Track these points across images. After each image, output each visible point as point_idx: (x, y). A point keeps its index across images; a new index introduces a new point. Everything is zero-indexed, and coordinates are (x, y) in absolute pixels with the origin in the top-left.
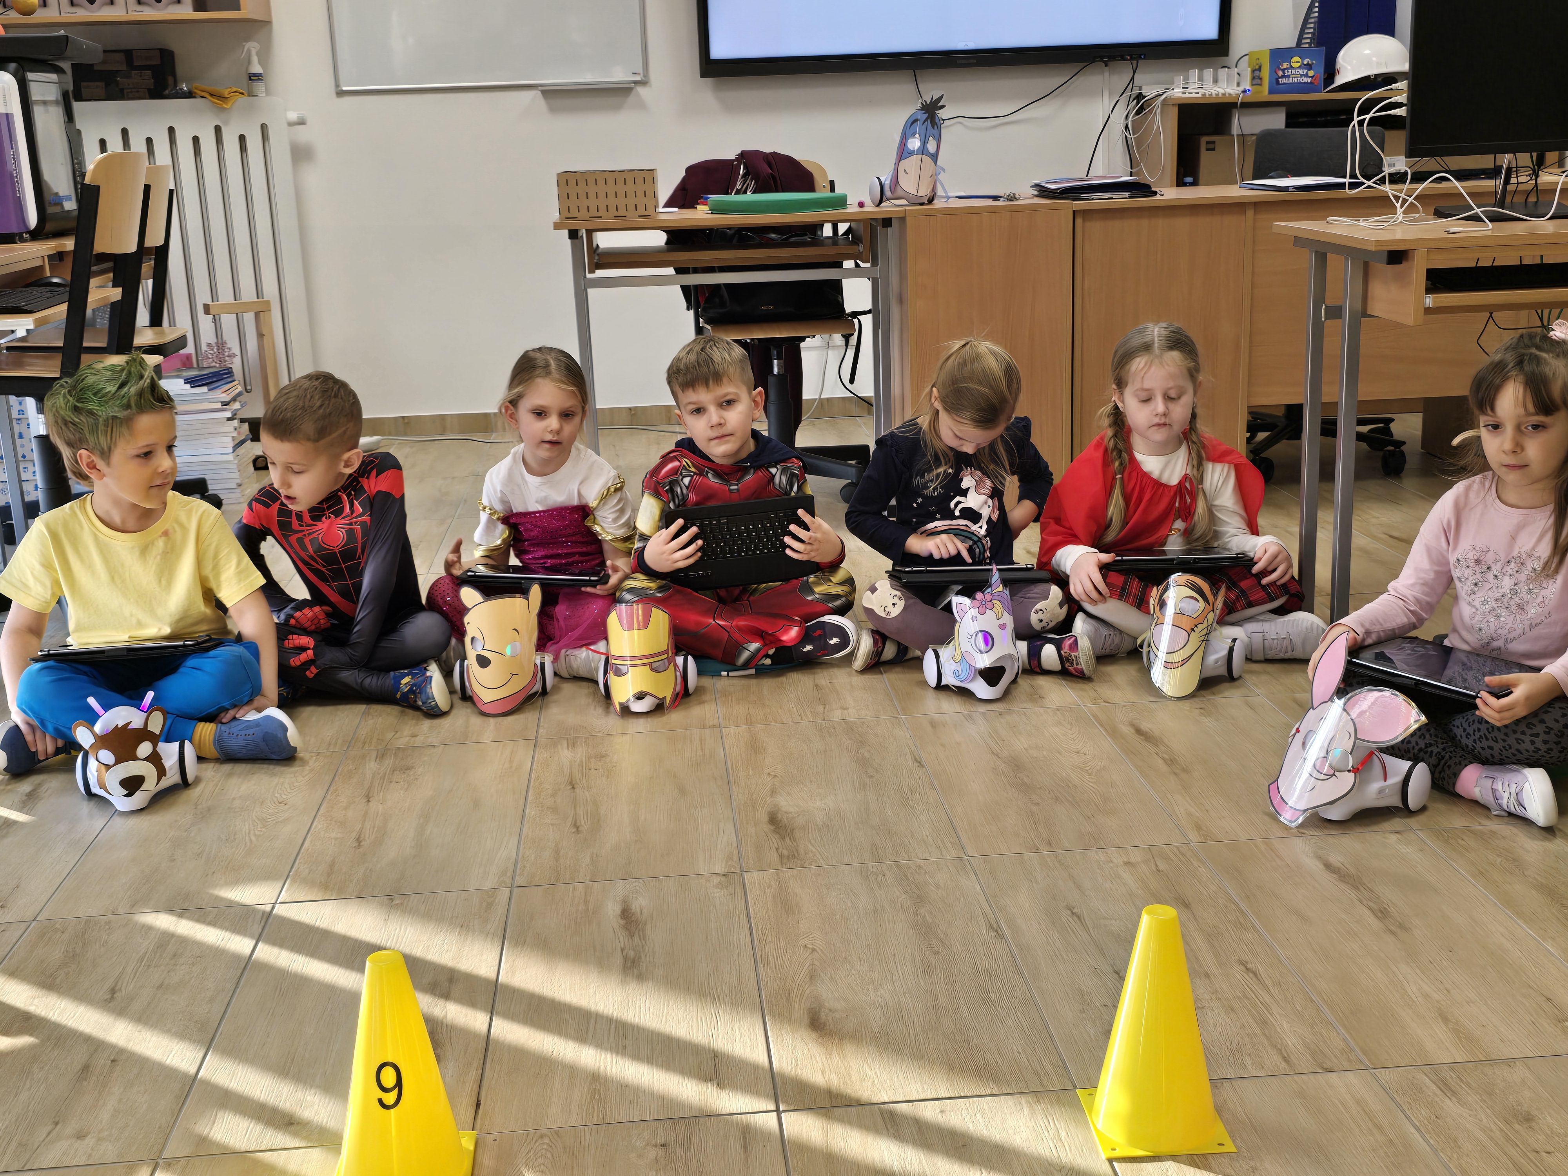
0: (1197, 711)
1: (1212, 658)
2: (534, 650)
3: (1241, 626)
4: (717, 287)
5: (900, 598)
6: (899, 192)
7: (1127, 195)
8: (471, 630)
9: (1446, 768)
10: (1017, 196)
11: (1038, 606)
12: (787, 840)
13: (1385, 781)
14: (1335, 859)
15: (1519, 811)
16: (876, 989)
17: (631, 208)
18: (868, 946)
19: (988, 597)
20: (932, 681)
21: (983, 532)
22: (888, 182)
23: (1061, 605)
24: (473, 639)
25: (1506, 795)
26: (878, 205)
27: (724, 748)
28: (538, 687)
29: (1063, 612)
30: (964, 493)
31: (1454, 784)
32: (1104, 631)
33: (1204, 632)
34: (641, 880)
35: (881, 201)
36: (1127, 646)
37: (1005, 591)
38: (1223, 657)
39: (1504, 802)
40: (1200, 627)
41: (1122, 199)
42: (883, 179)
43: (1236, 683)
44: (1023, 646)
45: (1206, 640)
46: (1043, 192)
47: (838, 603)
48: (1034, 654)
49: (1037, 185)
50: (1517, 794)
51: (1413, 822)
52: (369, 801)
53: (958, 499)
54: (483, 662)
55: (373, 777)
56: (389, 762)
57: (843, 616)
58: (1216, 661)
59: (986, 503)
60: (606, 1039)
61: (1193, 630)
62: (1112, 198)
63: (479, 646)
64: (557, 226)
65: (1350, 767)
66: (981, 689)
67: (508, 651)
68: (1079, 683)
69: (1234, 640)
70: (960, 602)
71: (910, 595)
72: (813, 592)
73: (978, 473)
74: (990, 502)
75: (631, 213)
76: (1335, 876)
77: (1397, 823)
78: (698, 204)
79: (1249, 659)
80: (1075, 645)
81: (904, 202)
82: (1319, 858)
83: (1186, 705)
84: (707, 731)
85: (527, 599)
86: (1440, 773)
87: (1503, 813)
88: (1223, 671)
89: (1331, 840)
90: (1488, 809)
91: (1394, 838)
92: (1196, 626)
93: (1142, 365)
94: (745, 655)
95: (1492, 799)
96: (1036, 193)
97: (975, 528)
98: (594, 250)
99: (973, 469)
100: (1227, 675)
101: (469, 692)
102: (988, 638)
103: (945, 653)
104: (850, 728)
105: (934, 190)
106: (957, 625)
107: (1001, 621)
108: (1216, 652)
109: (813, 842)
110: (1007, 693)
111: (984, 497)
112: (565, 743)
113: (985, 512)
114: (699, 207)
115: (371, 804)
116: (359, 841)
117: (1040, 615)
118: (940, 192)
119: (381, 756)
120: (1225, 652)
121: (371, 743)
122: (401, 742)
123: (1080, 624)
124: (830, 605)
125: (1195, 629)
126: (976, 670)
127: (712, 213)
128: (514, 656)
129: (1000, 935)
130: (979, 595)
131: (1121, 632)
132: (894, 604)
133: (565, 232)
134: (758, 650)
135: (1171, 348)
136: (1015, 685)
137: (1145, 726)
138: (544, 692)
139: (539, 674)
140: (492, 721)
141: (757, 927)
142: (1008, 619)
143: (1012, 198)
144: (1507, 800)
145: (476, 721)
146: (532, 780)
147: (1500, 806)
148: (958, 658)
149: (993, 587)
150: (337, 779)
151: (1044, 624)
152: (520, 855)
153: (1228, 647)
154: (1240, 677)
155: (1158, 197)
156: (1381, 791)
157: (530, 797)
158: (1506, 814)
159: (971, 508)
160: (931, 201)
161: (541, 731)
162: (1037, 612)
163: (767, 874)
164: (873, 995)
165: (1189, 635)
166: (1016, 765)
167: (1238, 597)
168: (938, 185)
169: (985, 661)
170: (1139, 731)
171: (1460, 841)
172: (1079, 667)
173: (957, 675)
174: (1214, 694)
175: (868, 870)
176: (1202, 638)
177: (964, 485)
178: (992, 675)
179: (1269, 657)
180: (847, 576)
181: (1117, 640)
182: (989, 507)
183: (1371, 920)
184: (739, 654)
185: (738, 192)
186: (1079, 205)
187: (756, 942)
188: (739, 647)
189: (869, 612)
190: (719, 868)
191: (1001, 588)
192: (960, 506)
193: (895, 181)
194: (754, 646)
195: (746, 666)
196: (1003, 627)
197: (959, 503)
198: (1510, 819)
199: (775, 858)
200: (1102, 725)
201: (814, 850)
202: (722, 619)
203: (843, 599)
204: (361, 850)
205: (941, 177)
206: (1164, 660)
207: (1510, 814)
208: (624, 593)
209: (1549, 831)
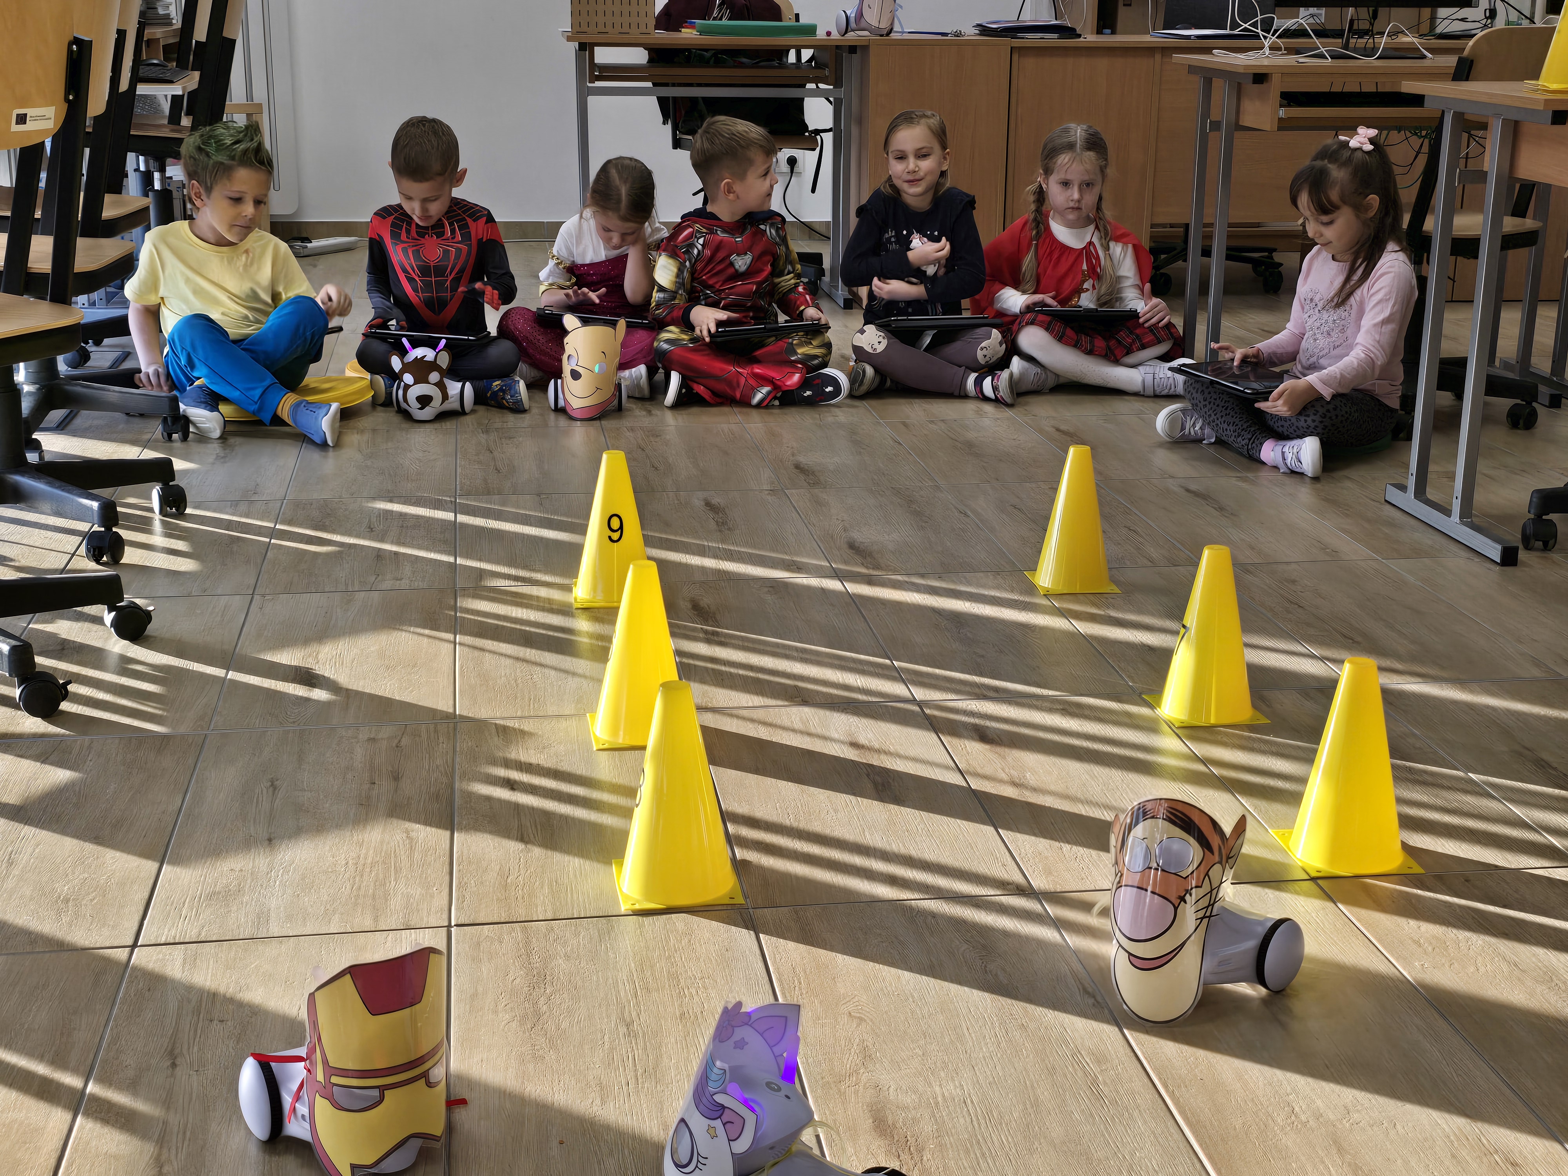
3: (1136, 368)
4: (695, 99)
5: (884, 338)
6: (863, 24)
7: (1056, 36)
8: (569, 350)
10: (963, 34)
11: (983, 345)
12: (811, 476)
15: (1297, 466)
17: (634, 26)
18: (879, 519)
22: (853, 15)
23: (1001, 344)
24: (569, 356)
25: (1291, 456)
26: (843, 36)
29: (1000, 351)
31: (1259, 453)
35: (846, 32)
39: (1289, 461)
41: (1052, 38)
42: (848, 13)
46: (984, 30)
47: (815, 362)
48: (978, 383)
49: (979, 25)
50: (1297, 454)
62: (1043, 39)
63: (573, 361)
64: (568, 39)
67: (596, 367)
72: (796, 353)
78: (683, 28)
81: (866, 33)
84: (733, 426)
93: (1066, 160)
94: (759, 396)
95: (1281, 462)
96: (977, 32)
98: (593, 65)
105: (892, 24)
109: (829, 476)
114: (683, 30)
115: (494, 453)
117: (985, 352)
118: (897, 28)
119: (486, 431)
121: (473, 425)
123: (1016, 363)
127: (695, 34)
128: (602, 372)
129: (966, 516)
132: (879, 342)
133: (573, 45)
134: (769, 392)
135: (1089, 149)
141: (802, 512)
143: (958, 34)
147: (1286, 464)
151: (987, 359)
155: (1081, 39)
158: (1289, 471)
160: (888, 34)
162: (982, 349)
163: (802, 491)
168: (896, 20)
180: (826, 340)
184: (754, 395)
185: (715, 19)
186: (1016, 43)
187: (803, 517)
188: (753, 391)
190: (767, 487)
193: (860, 15)
194: (765, 390)
199: (804, 483)
201: (830, 480)
202: (740, 367)
203: (820, 360)
205: (899, 13)
207: (1292, 471)
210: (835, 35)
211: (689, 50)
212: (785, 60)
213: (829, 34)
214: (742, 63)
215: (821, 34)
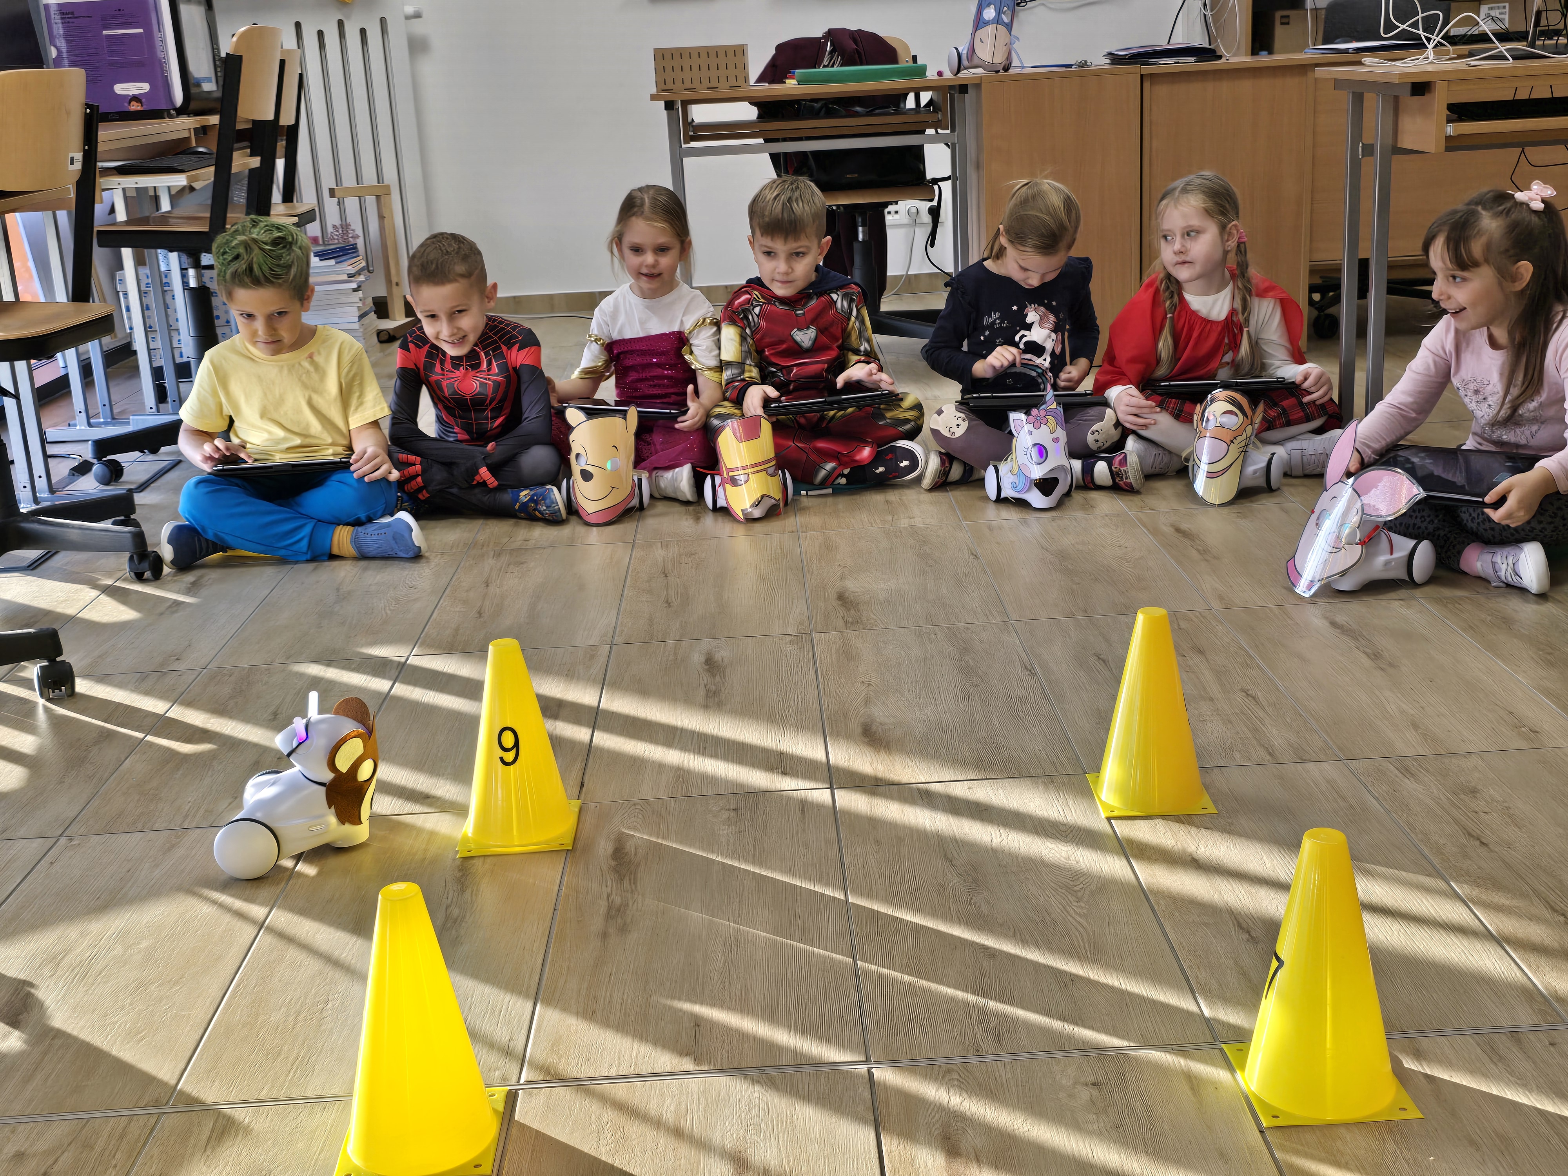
0: (1235, 515)
1: (1250, 469)
2: (631, 466)
3: (1282, 445)
4: (804, 154)
5: (964, 420)
6: (975, 61)
7: (1192, 59)
8: (576, 448)
9: (1451, 547)
10: (1091, 64)
11: (1094, 427)
12: (853, 612)
13: (1392, 554)
14: (1340, 619)
15: (1515, 581)
16: (921, 710)
17: (723, 79)
18: (917, 681)
19: (1043, 413)
20: (993, 495)
21: (1047, 364)
22: (967, 52)
23: (1115, 426)
24: (578, 455)
25: (1504, 566)
26: (956, 74)
27: (800, 548)
28: (635, 502)
29: (1115, 434)
30: (1029, 327)
31: (1458, 561)
32: (1154, 451)
33: (1243, 444)
34: (723, 639)
35: (957, 71)
36: (1176, 465)
37: (1058, 408)
38: (1262, 468)
39: (1502, 574)
40: (1239, 439)
42: (961, 49)
43: (1275, 493)
44: (1077, 465)
45: (1244, 452)
46: (1114, 59)
47: (908, 427)
48: (1088, 470)
50: (1514, 564)
51: (1418, 593)
52: (487, 586)
53: (1022, 332)
54: (587, 476)
55: (491, 569)
56: (505, 558)
57: (912, 440)
58: (1255, 472)
59: (1050, 337)
60: (690, 742)
61: (1232, 442)
62: (1179, 63)
63: (583, 460)
64: (653, 98)
65: (1357, 540)
66: (1036, 499)
67: (609, 466)
68: (1128, 495)
69: (1273, 454)
70: (1016, 418)
71: (974, 417)
72: (884, 418)
73: (1042, 308)
74: (1053, 336)
75: (723, 84)
76: (1338, 631)
77: (1403, 593)
78: (787, 78)
79: (1286, 475)
80: (1124, 461)
81: (979, 70)
82: (1326, 618)
83: (1225, 511)
84: (786, 535)
85: (625, 419)
86: (1446, 552)
87: (1501, 584)
88: (1262, 482)
89: (1339, 605)
90: (1489, 582)
91: (1397, 603)
92: (1235, 438)
94: (822, 474)
95: (1491, 571)
96: (1108, 61)
97: (1039, 361)
98: (689, 124)
99: (1036, 306)
100: (1266, 486)
101: (574, 505)
102: (1042, 451)
103: (1003, 468)
104: (914, 532)
105: (1010, 58)
106: (1015, 439)
107: (1055, 436)
108: (1255, 464)
109: (875, 612)
110: (1059, 505)
111: (1047, 331)
112: (659, 545)
113: (1049, 346)
114: (787, 81)
115: (489, 588)
116: (480, 613)
117: (1096, 435)
118: (1015, 61)
119: (498, 555)
120: (1263, 464)
121: (488, 546)
122: (515, 546)
123: (1131, 444)
124: (900, 429)
125: (1234, 441)
126: (1031, 480)
127: (799, 84)
128: (615, 470)
129: (1032, 673)
130: (1034, 412)
131: (1170, 452)
132: (958, 425)
133: (662, 104)
134: (834, 469)
136: (1068, 499)
137: (1184, 526)
138: (641, 508)
139: (637, 490)
140: (595, 529)
141: (822, 671)
142: (1061, 434)
143: (1083, 65)
144: (1504, 571)
145: (581, 530)
146: (630, 571)
147: (1499, 577)
148: (1016, 470)
149: (1048, 404)
150: (459, 571)
151: (1099, 447)
152: (619, 623)
153: (1267, 459)
154: (1279, 489)
155: (1224, 61)
156: (1387, 563)
157: (628, 583)
158: (1504, 585)
159: (1034, 342)
161: (638, 536)
162: (1093, 432)
163: (833, 635)
164: (918, 714)
165: (1229, 446)
166: (1063, 556)
167: (1279, 415)
168: (1013, 53)
169: (1038, 472)
170: (1178, 530)
171: (1457, 605)
172: (1128, 481)
173: (1014, 487)
174: (1252, 502)
175: (922, 630)
176: (1241, 450)
177: (1029, 320)
178: (1046, 485)
179: (1307, 472)
180: (916, 402)
181: (1166, 459)
182: (1053, 340)
183: (1366, 662)
184: (817, 473)
185: (825, 66)
186: (1146, 69)
187: (821, 680)
188: (817, 468)
189: (935, 433)
190: (791, 630)
191: (1054, 405)
192: (1024, 340)
193: (973, 51)
194: (830, 466)
195: (823, 484)
196: (1056, 440)
197: (1023, 336)
198: (1509, 590)
199: (841, 623)
200: (1145, 526)
201: (874, 617)
202: (801, 442)
203: (913, 423)
204: (482, 619)
205: (1017, 44)
206: (1206, 470)
207: (1508, 585)
208: (712, 419)
209: (1542, 596)
210: (948, 74)
211: (798, 102)
212: (902, 105)
213: (940, 74)
214: (857, 112)
215: (931, 74)
